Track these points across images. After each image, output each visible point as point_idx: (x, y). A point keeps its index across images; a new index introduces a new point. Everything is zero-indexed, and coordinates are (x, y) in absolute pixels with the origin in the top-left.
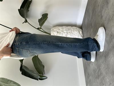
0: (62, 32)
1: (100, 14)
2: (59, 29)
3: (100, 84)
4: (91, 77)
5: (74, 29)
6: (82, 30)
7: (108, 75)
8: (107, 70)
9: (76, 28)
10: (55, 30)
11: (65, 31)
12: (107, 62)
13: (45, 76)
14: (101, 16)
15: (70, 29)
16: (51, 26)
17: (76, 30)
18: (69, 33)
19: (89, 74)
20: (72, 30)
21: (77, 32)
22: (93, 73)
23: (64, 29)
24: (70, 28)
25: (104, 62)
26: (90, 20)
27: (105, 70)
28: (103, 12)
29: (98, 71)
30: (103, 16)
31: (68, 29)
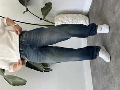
0: (67, 22)
1: (112, 9)
2: (64, 18)
3: (108, 81)
4: (97, 71)
5: (80, 17)
6: (89, 18)
7: (118, 76)
8: (117, 71)
9: (83, 17)
10: (59, 19)
11: (71, 21)
12: (117, 63)
13: (50, 69)
14: (114, 11)
15: (76, 18)
16: (55, 13)
17: (82, 18)
18: (75, 22)
19: (95, 67)
20: (78, 18)
21: (83, 21)
22: (100, 67)
23: (70, 18)
24: (76, 16)
25: (114, 62)
26: (99, 11)
27: (114, 70)
28: (116, 8)
29: (106, 67)
30: (116, 12)
31: (74, 18)
